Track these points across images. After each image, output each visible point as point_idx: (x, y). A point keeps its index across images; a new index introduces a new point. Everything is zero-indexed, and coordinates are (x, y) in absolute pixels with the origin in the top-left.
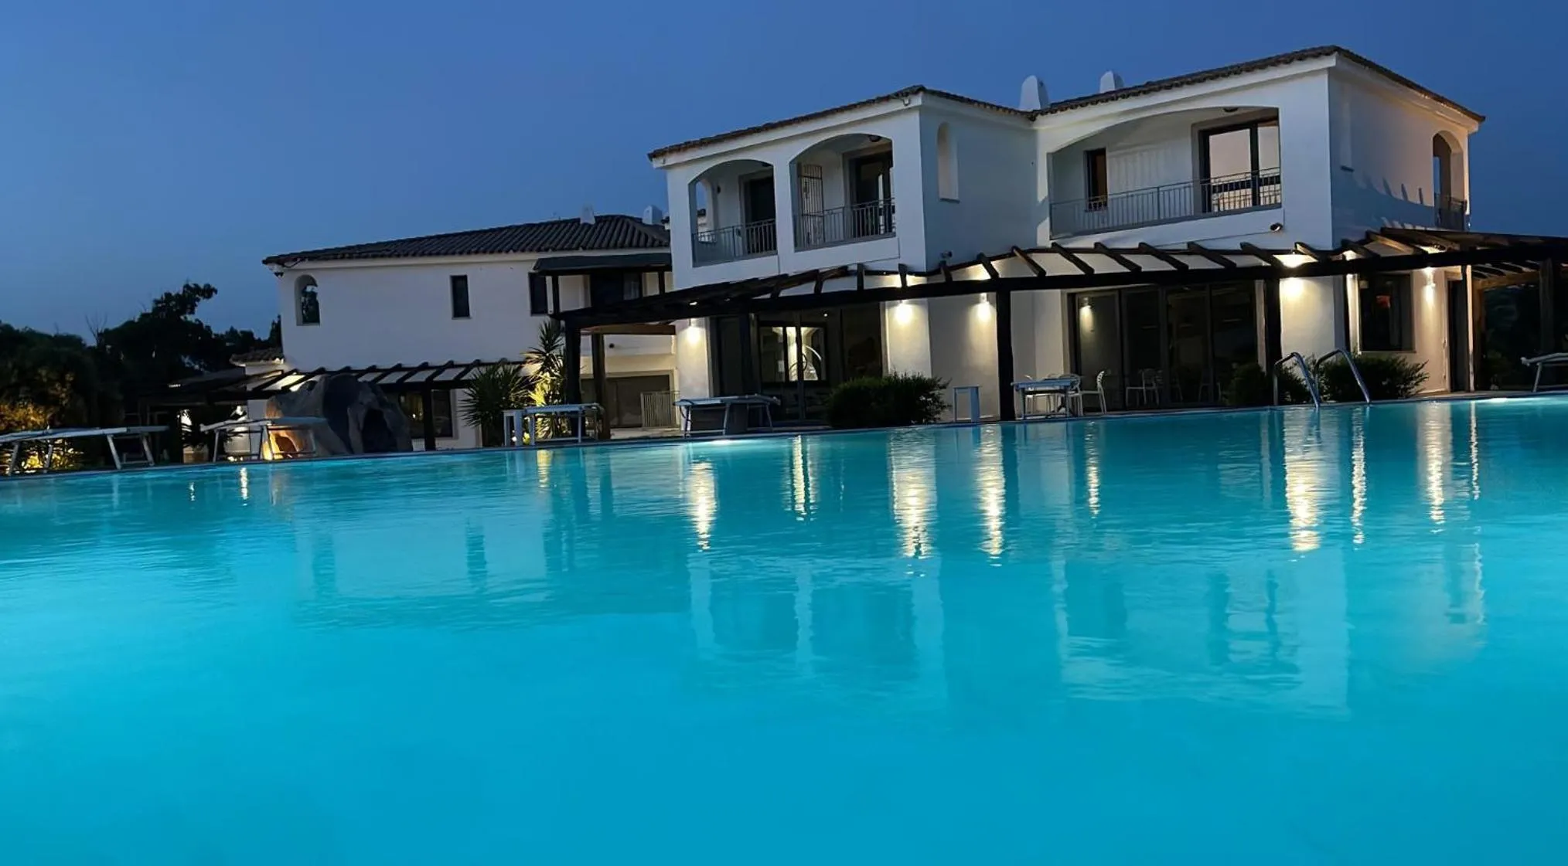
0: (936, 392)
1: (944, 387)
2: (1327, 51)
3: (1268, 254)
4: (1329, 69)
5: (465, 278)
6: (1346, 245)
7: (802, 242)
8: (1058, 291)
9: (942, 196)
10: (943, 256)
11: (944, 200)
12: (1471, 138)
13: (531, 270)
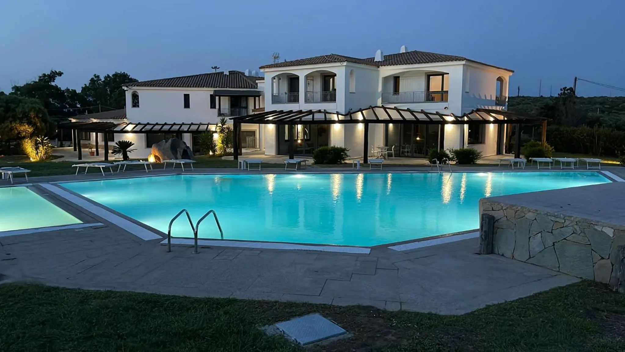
0: (346, 152)
1: (348, 151)
2: (463, 59)
3: (441, 116)
4: (464, 65)
5: (189, 95)
6: (465, 115)
7: (307, 101)
8: (383, 124)
9: (350, 92)
10: (350, 110)
11: (351, 93)
12: (510, 77)
13: (211, 93)
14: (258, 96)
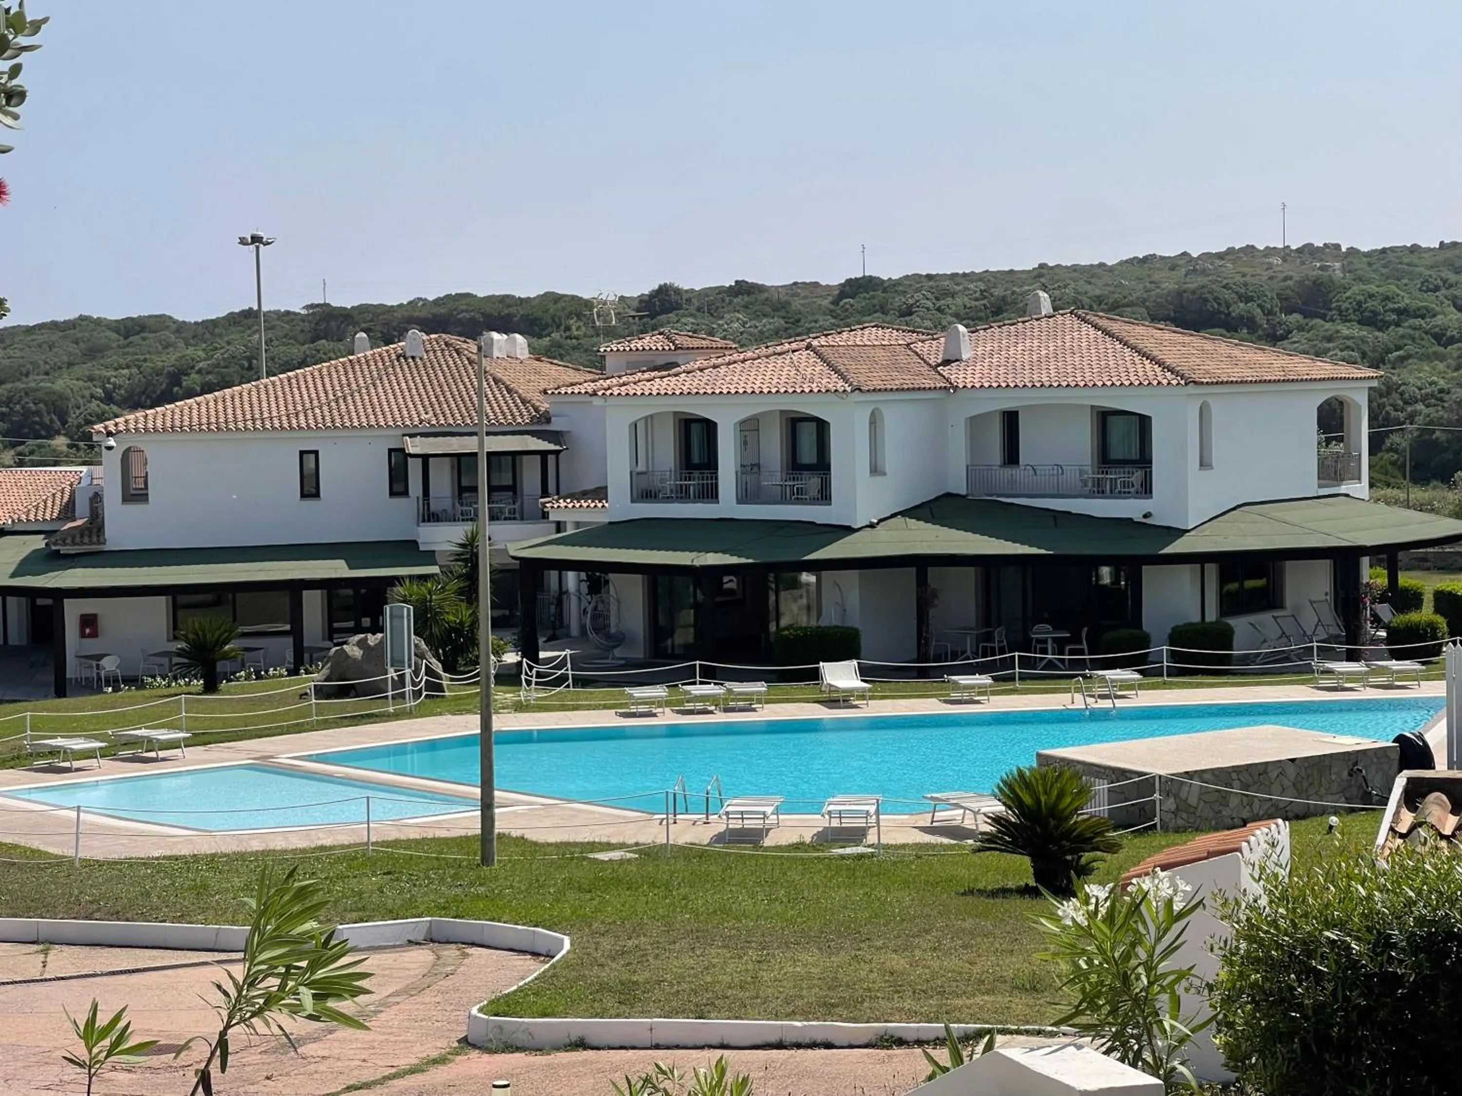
4: (1188, 395)
7: (742, 496)
11: (873, 475)
13: (391, 447)
14: (557, 453)
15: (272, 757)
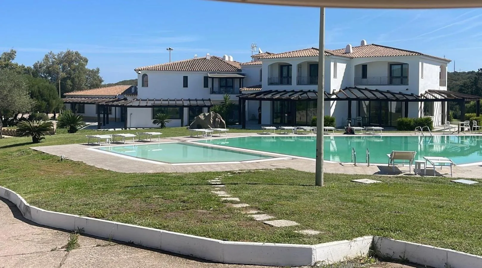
3: (404, 95)
4: (420, 58)
5: (187, 77)
7: (298, 83)
10: (334, 90)
11: (334, 78)
13: (205, 76)
14: (243, 78)
15: (185, 141)
